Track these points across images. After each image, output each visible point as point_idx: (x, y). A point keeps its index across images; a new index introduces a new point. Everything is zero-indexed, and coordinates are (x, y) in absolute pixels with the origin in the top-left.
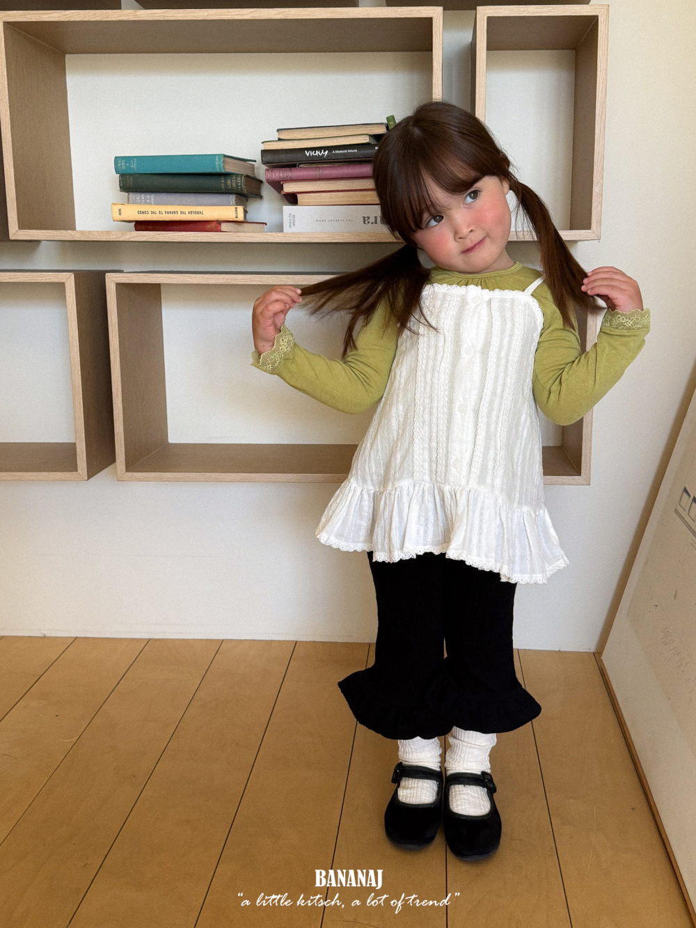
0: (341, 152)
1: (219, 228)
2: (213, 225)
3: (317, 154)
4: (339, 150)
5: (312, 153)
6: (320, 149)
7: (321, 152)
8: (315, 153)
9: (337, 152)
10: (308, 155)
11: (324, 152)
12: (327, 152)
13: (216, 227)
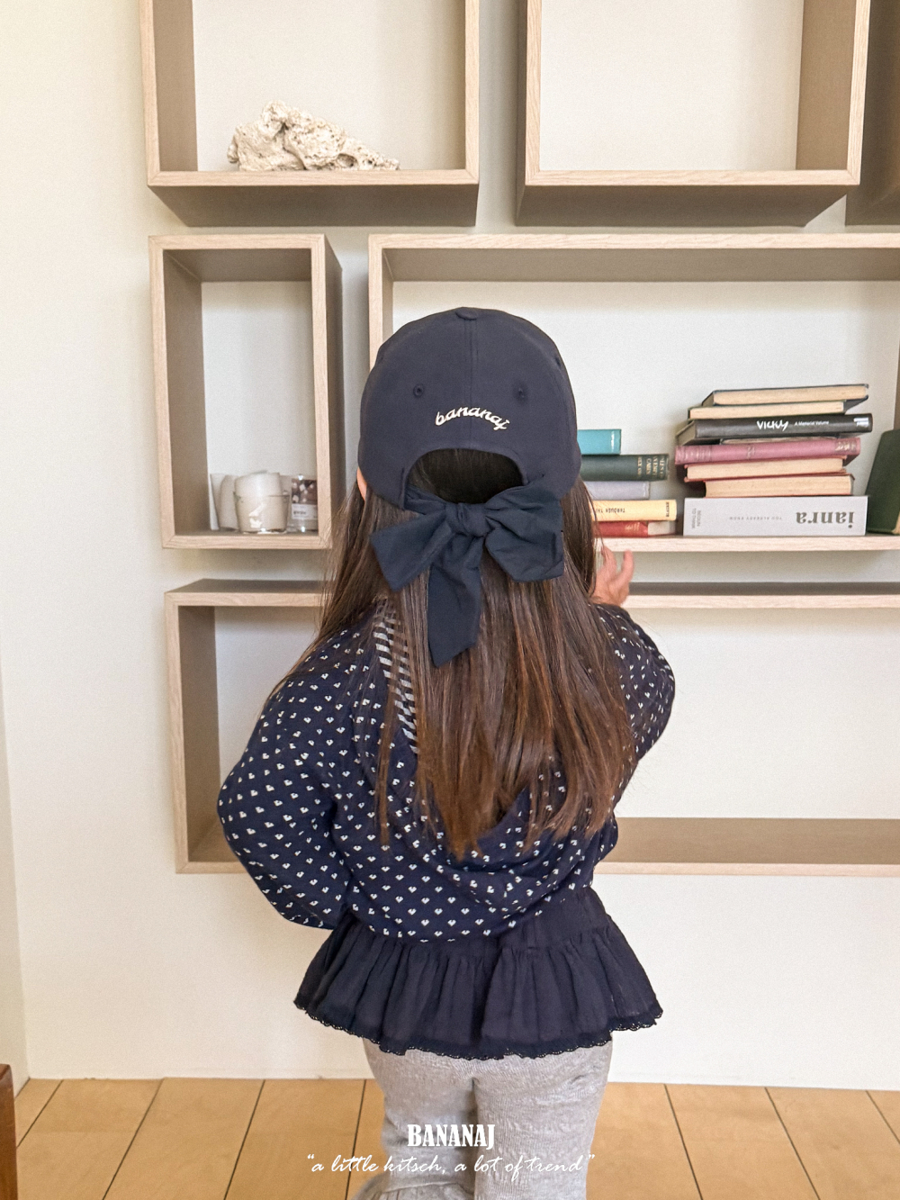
0: (808, 424)
1: (645, 531)
2: (637, 527)
3: (773, 426)
4: (804, 421)
5: (767, 425)
6: (777, 419)
7: (778, 424)
8: (771, 424)
9: (801, 424)
10: (760, 427)
11: (784, 423)
12: (787, 423)
13: (641, 529)
